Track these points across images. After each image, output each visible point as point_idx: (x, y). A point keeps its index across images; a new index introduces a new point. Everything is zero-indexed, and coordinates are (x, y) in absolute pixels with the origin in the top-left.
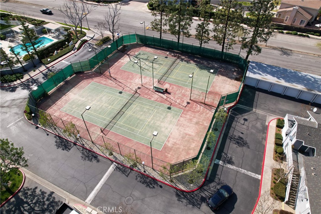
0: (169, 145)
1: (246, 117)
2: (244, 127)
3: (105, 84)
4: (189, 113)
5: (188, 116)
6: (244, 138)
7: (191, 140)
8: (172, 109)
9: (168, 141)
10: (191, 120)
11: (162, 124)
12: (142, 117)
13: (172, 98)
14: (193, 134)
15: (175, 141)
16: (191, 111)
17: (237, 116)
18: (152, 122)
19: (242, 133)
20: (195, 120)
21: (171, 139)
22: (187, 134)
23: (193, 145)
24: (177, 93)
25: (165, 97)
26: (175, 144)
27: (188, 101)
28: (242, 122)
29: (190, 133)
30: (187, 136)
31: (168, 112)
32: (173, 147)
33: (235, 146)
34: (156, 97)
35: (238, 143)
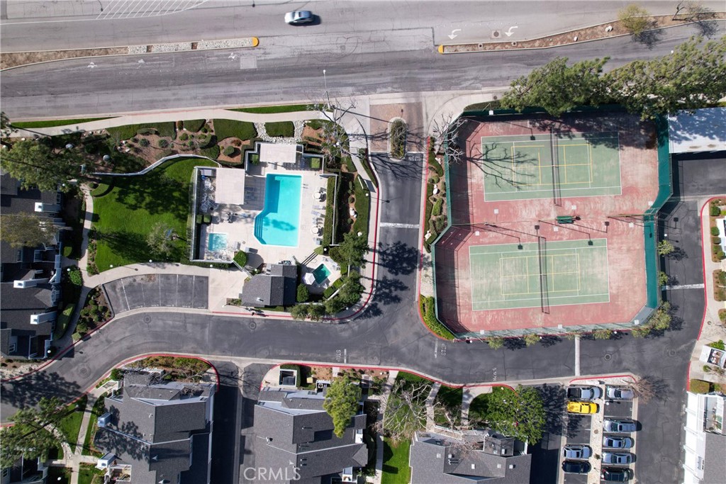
0: (614, 292)
1: (675, 216)
2: (677, 231)
3: (489, 243)
4: (615, 240)
5: (615, 245)
6: (680, 247)
7: (631, 276)
8: (594, 243)
9: (611, 288)
10: (620, 248)
11: (594, 270)
12: (570, 273)
13: (585, 225)
14: (630, 267)
15: (617, 284)
16: (615, 235)
17: (666, 219)
18: (583, 273)
19: (677, 241)
20: (625, 247)
21: (612, 284)
22: (624, 270)
23: (636, 280)
24: (587, 213)
25: (577, 228)
26: (618, 288)
27: (606, 221)
28: (673, 224)
29: (627, 267)
30: (626, 272)
31: (592, 250)
32: (618, 293)
33: (674, 261)
34: (566, 233)
35: (676, 256)
